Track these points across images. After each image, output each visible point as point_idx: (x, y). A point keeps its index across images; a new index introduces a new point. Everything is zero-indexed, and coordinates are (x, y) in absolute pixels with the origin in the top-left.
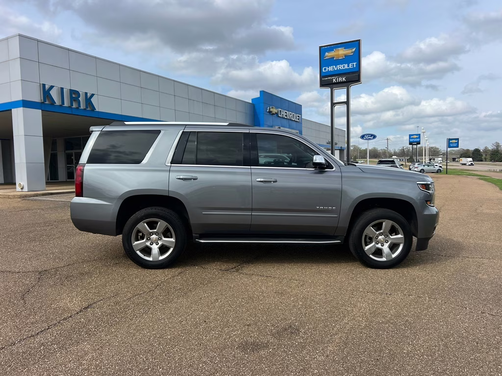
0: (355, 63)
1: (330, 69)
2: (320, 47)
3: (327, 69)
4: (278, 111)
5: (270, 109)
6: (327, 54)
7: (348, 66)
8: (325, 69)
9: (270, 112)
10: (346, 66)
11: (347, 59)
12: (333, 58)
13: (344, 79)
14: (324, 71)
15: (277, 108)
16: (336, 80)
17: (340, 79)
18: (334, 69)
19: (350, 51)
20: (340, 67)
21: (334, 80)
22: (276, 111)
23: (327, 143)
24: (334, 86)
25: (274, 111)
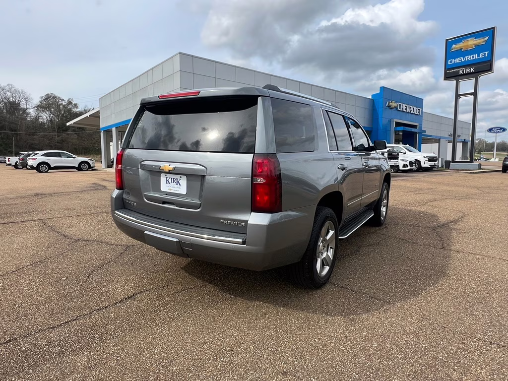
0: (487, 53)
1: (457, 60)
2: (447, 40)
3: (453, 61)
4: (398, 105)
5: (389, 103)
6: (454, 46)
7: (479, 56)
8: (451, 62)
9: (389, 106)
10: (476, 56)
11: (477, 49)
12: (461, 49)
13: (472, 70)
14: (449, 63)
15: (396, 102)
16: (463, 72)
17: (468, 70)
18: (461, 60)
19: (482, 40)
20: (469, 58)
21: (461, 72)
22: (396, 105)
23: (449, 136)
24: (460, 77)
25: (394, 105)
